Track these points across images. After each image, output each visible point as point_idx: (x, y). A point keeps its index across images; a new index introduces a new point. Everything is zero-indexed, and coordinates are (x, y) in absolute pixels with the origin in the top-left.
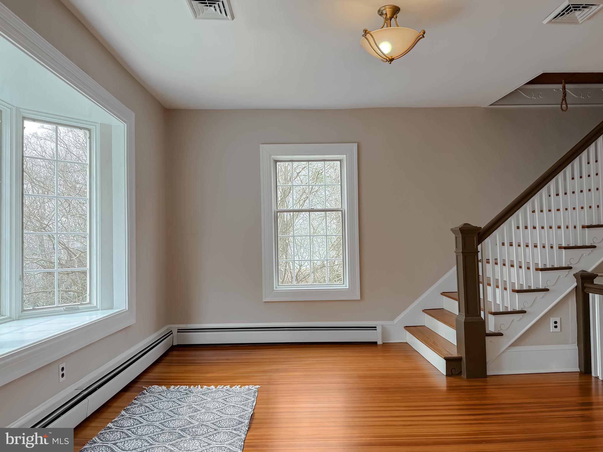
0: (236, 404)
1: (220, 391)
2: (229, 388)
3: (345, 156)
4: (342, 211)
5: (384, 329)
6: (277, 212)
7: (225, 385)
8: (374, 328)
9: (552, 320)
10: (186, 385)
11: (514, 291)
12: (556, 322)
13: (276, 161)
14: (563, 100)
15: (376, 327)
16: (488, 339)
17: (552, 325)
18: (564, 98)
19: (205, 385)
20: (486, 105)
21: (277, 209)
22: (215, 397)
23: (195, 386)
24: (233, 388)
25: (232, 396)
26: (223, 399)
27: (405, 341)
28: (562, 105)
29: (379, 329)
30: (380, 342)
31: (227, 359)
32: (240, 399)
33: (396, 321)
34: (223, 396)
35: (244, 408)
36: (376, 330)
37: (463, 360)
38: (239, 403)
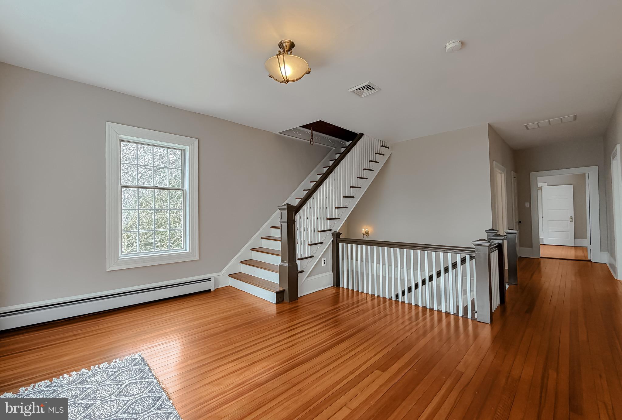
0: (133, 380)
1: (99, 372)
2: (108, 365)
3: (188, 147)
4: (183, 190)
5: (215, 279)
6: (122, 187)
7: (100, 364)
8: (209, 279)
9: (323, 259)
10: (44, 380)
11: (309, 245)
12: (324, 261)
13: (121, 141)
14: (311, 138)
15: (210, 279)
16: (299, 275)
17: (323, 262)
18: (312, 138)
19: (72, 371)
20: (276, 133)
21: (121, 184)
22: (99, 381)
23: (57, 376)
24: (112, 363)
25: (120, 373)
26: (113, 380)
27: (228, 285)
28: (311, 141)
29: (213, 280)
30: (213, 289)
31: (74, 335)
32: (133, 373)
33: (223, 272)
34: (108, 376)
35: (147, 381)
36: (210, 280)
37: (285, 291)
38: (137, 377)
